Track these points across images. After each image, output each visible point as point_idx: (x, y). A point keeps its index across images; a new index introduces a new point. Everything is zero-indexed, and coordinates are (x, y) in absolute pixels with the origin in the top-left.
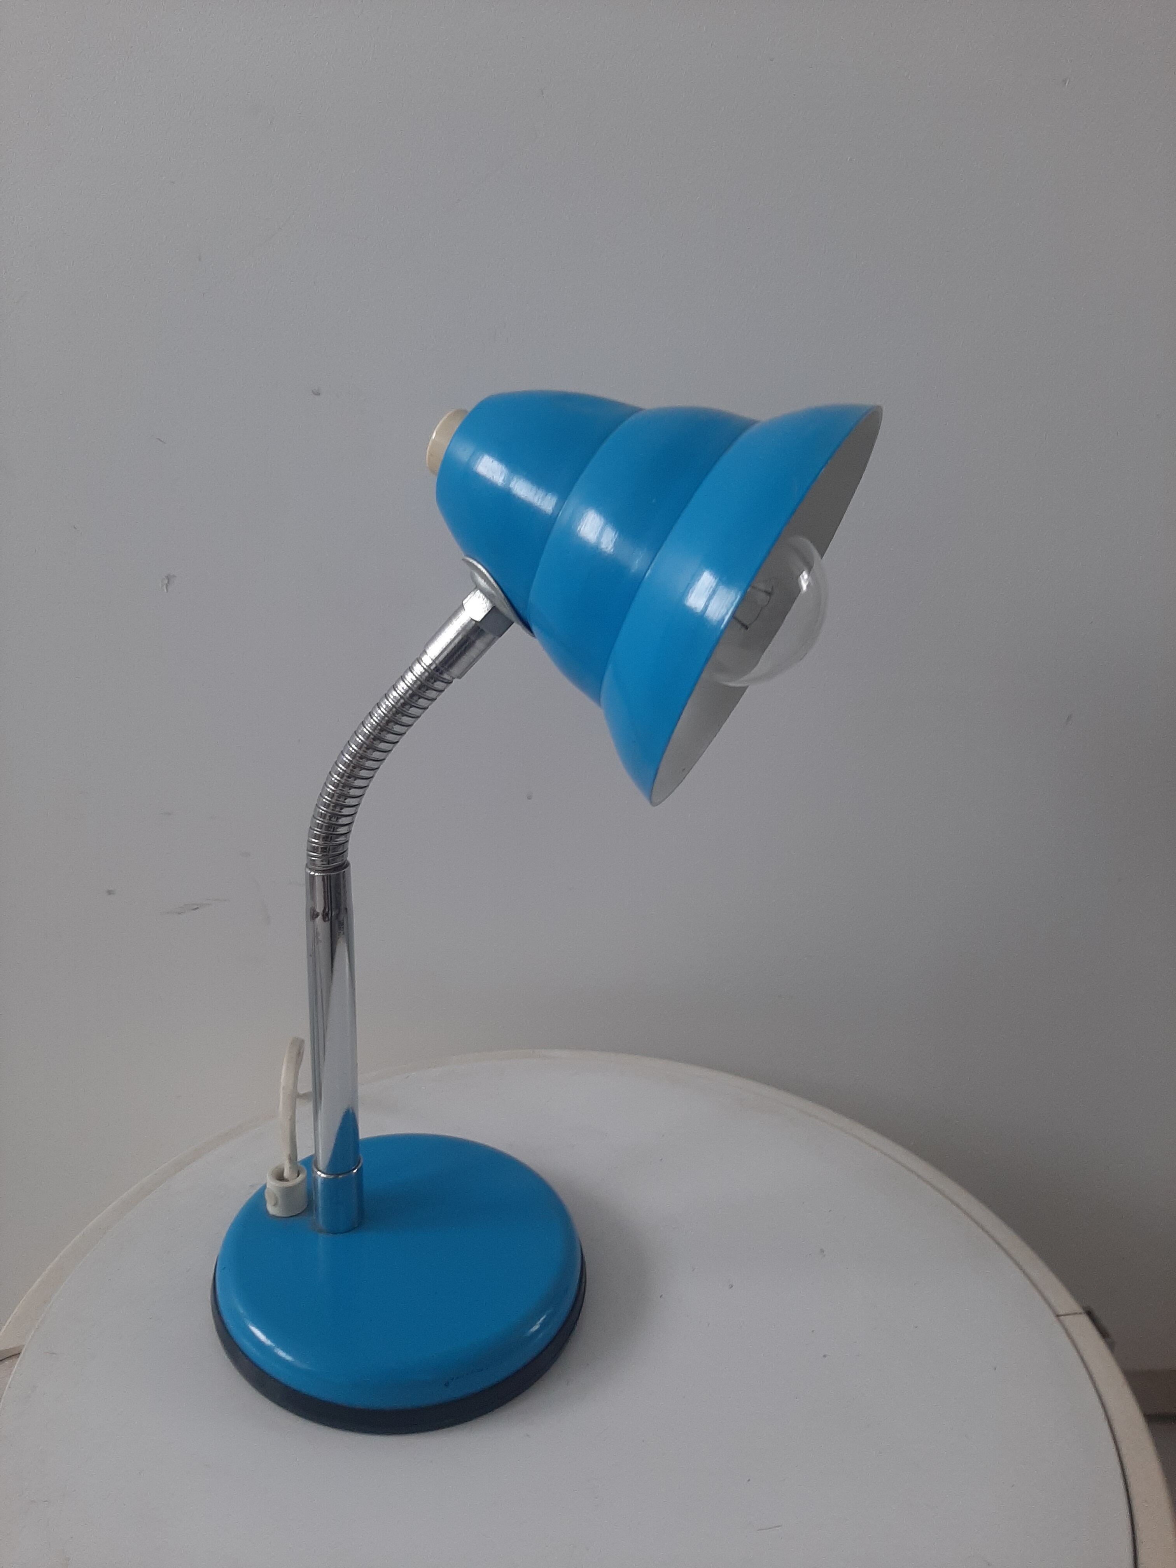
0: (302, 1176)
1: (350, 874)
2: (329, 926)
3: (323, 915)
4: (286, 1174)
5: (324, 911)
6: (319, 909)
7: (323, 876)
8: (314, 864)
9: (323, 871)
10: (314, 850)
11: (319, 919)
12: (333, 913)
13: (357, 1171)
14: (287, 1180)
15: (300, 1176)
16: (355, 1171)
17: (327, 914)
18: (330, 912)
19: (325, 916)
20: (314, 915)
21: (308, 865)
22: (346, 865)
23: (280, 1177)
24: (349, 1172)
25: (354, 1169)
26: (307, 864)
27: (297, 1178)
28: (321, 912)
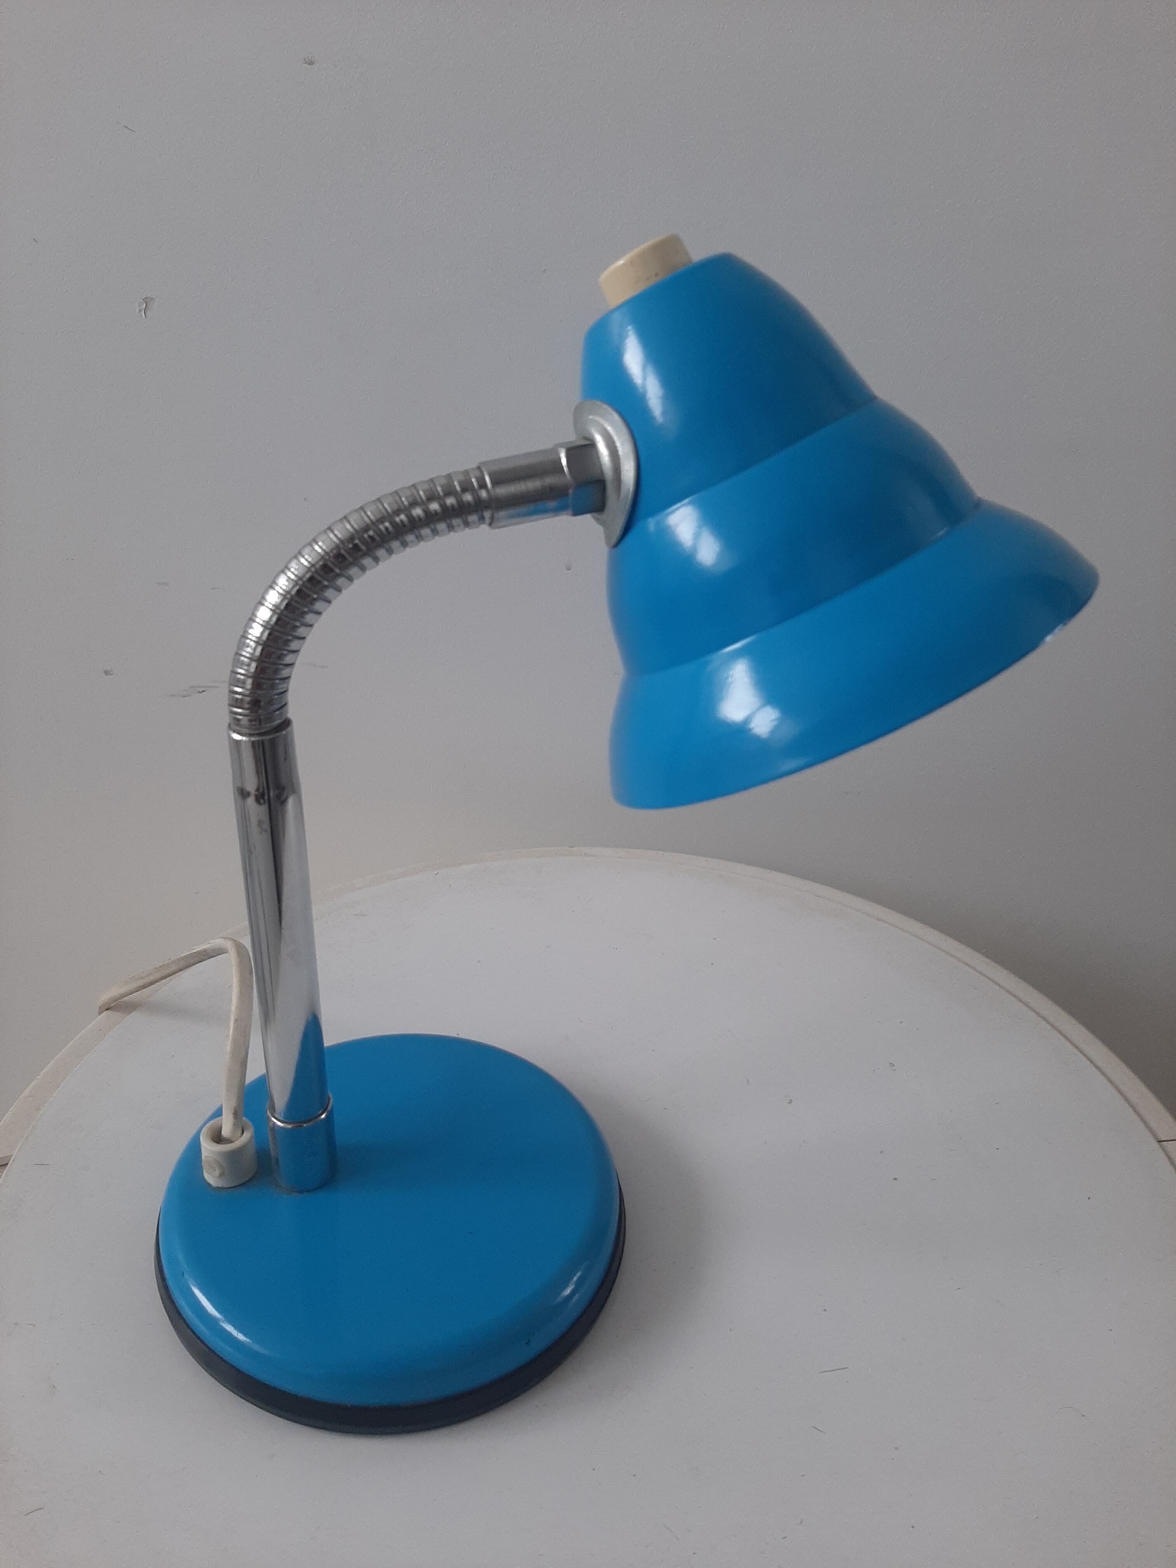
0: (247, 1135)
1: (292, 738)
2: (267, 811)
3: (256, 796)
4: (226, 1132)
5: (257, 790)
6: (251, 785)
7: (253, 743)
8: (239, 725)
9: (250, 735)
10: (237, 703)
11: (251, 801)
12: (272, 794)
13: (326, 1116)
14: (228, 1141)
15: (244, 1134)
16: (323, 1116)
17: (263, 795)
18: (266, 791)
19: (260, 798)
20: (243, 794)
21: (232, 725)
22: (287, 723)
23: (218, 1138)
24: (315, 1118)
25: (322, 1114)
26: (230, 725)
27: (241, 1137)
28: (253, 792)
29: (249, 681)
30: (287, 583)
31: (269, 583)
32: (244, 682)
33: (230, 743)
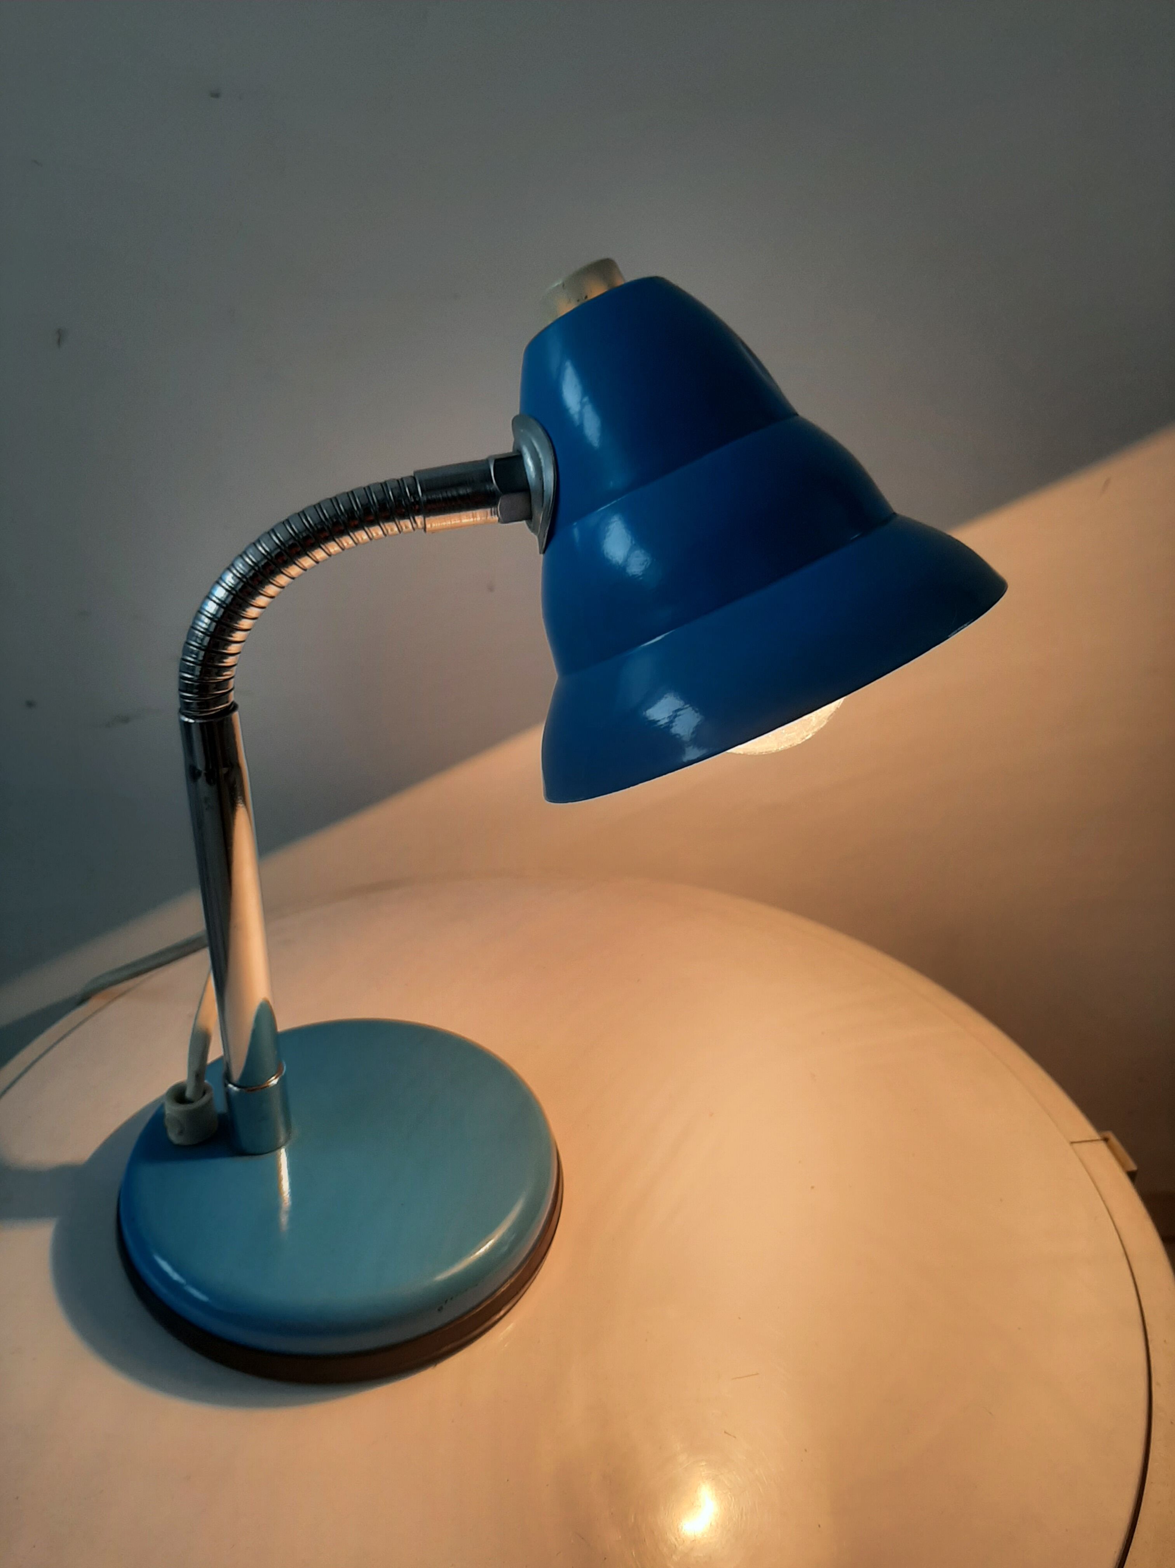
0: (207, 1097)
2: (217, 791)
3: (206, 774)
4: (189, 1094)
5: (207, 770)
6: (201, 765)
7: (202, 726)
9: (198, 718)
10: (187, 688)
11: (201, 781)
12: (221, 772)
14: (190, 1102)
15: (205, 1096)
16: (274, 1083)
17: (212, 776)
18: (215, 774)
19: (209, 778)
20: (193, 772)
21: (182, 709)
22: (233, 708)
23: (181, 1099)
25: (273, 1080)
26: (180, 709)
27: (202, 1097)
28: (204, 772)
29: (198, 669)
30: (233, 581)
31: (216, 579)
32: (193, 669)
33: (181, 726)
